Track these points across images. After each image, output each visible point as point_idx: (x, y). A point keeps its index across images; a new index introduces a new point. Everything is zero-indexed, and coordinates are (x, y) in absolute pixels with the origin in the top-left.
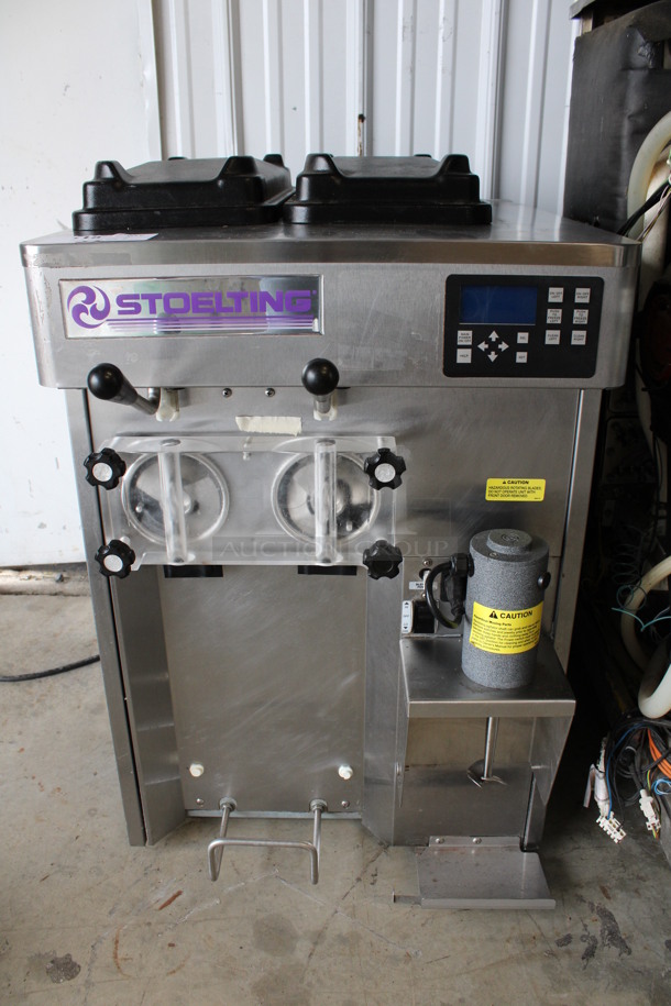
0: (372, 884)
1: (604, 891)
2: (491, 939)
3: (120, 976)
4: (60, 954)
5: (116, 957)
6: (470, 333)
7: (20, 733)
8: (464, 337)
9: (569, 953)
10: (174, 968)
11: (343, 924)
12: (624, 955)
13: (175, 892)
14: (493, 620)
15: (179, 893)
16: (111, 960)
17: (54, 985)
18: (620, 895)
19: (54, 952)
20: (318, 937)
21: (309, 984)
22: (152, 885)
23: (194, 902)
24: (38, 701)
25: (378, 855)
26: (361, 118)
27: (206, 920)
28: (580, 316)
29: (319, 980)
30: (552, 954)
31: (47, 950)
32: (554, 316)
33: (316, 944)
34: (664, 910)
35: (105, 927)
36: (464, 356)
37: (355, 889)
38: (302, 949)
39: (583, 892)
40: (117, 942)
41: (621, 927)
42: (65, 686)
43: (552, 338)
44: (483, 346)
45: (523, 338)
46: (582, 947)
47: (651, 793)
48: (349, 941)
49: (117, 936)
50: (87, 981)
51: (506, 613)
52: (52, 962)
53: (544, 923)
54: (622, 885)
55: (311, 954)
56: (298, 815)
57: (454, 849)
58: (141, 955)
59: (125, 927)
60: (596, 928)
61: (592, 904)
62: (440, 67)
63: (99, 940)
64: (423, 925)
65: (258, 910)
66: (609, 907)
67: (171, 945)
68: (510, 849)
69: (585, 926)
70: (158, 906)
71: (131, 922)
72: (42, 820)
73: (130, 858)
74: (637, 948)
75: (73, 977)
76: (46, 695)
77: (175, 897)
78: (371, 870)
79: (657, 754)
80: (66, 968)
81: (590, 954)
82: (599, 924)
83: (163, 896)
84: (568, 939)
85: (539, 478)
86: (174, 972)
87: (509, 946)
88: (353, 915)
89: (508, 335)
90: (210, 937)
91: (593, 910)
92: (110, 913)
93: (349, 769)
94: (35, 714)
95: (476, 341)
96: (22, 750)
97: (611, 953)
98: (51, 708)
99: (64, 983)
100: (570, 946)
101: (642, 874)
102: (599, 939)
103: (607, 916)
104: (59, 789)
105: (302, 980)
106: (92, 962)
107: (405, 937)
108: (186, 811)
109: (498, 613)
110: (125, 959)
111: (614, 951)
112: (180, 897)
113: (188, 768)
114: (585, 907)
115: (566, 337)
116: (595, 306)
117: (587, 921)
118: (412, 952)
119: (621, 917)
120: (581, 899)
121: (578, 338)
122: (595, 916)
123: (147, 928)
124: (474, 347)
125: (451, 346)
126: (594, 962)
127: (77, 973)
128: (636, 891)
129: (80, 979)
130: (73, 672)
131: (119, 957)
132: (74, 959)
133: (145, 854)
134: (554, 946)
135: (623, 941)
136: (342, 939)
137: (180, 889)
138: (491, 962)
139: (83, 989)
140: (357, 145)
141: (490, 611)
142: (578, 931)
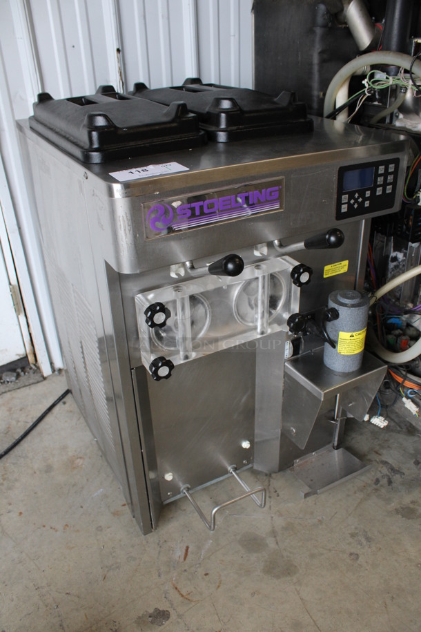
0: (278, 496)
1: (377, 453)
2: (348, 496)
3: (193, 604)
4: (151, 611)
5: (182, 596)
6: (347, 196)
7: (10, 504)
8: (345, 198)
9: (382, 486)
10: (218, 584)
11: (280, 522)
12: (403, 476)
13: (185, 548)
14: (352, 338)
15: (187, 548)
16: (181, 599)
17: (162, 627)
18: (384, 452)
19: (146, 611)
20: (274, 533)
21: (288, 557)
22: (169, 550)
23: (199, 548)
24: (4, 479)
25: (269, 481)
26: (118, 50)
27: (213, 553)
28: (390, 178)
29: (290, 553)
30: (376, 490)
31: (142, 613)
32: (380, 180)
33: (275, 537)
34: (404, 450)
35: (162, 584)
36: (344, 209)
37: (272, 503)
38: (271, 542)
39: (369, 457)
40: (176, 588)
41: (393, 465)
42: (14, 464)
43: (379, 191)
44: (352, 202)
45: (368, 194)
46: (385, 481)
47: (408, 398)
48: (288, 527)
49: (174, 585)
50: (178, 615)
51: (358, 333)
52: (150, 617)
53: (363, 478)
54: (382, 447)
55: (277, 543)
56: (221, 478)
57: (307, 462)
58: (195, 588)
59: (174, 579)
60: (385, 470)
61: (376, 460)
63: (166, 593)
64: (315, 504)
65: (235, 535)
66: (384, 458)
67: (206, 574)
68: (330, 451)
69: (380, 471)
70: (182, 559)
71: (175, 574)
72: (73, 548)
73: (144, 542)
74: (405, 471)
75: (168, 618)
76: (6, 474)
77: (187, 550)
78: (272, 490)
79: (400, 380)
80: (160, 616)
81: (390, 482)
82: (384, 468)
83: (179, 553)
84: (377, 481)
85: (346, 260)
86: (219, 586)
87: (357, 495)
88: (281, 515)
89: (362, 194)
90: (223, 561)
91: (378, 463)
92: (159, 576)
93: (248, 442)
94: (9, 488)
95: (349, 200)
96: (21, 513)
97: (397, 478)
98: (16, 480)
99: (166, 623)
100: (381, 483)
101: (386, 439)
102: (389, 474)
103: (385, 463)
104: (67, 525)
105: (283, 557)
106: (172, 605)
107: (312, 513)
109: (354, 334)
110: (189, 594)
111: (398, 476)
112: (190, 550)
113: (163, 478)
114: (374, 463)
115: (384, 190)
116: (395, 173)
117: (379, 469)
118: (319, 518)
119: (390, 461)
120: (370, 461)
121: (389, 189)
122: (381, 465)
123: (186, 573)
124: (348, 203)
125: (339, 204)
126: (394, 485)
127: (169, 615)
128: (389, 447)
129: (173, 616)
130: (11, 452)
131: (184, 594)
132: (161, 609)
133: (153, 537)
134: (374, 486)
135: (398, 471)
136: (285, 529)
137: (186, 545)
138: (355, 505)
139: (179, 620)
141: (350, 334)
142: (379, 475)
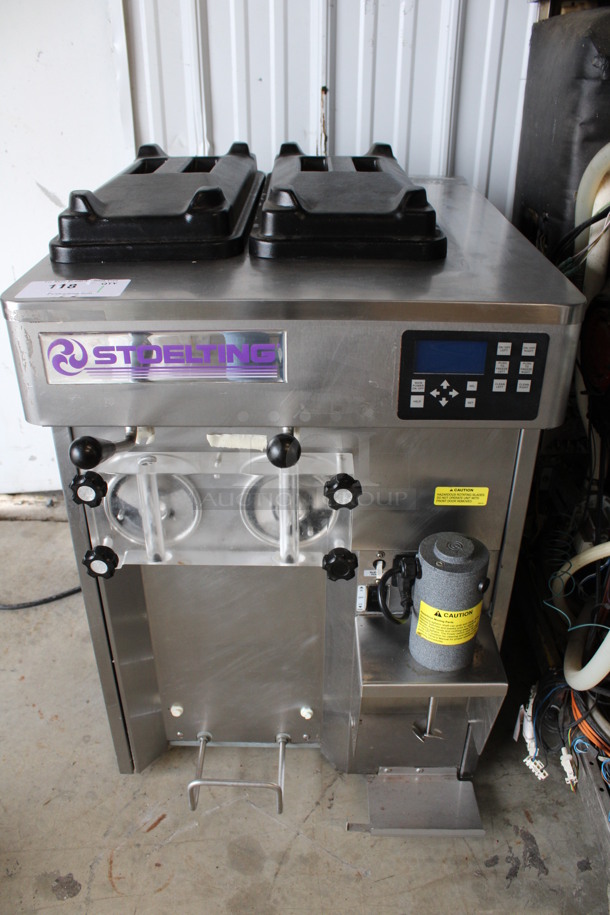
0: (329, 808)
1: (527, 815)
2: (430, 860)
3: (115, 894)
4: (64, 874)
5: (111, 876)
6: (423, 381)
7: (20, 662)
8: (418, 385)
9: (495, 873)
10: (161, 886)
11: (303, 846)
12: (542, 875)
13: (160, 815)
14: (437, 617)
15: (164, 816)
16: (107, 879)
17: (59, 902)
18: (541, 819)
19: (58, 872)
20: (283, 858)
21: (275, 901)
22: (140, 809)
23: (176, 824)
24: (35, 629)
25: (335, 780)
26: (325, 90)
27: (187, 841)
28: (526, 368)
29: (283, 898)
30: (481, 874)
31: (53, 870)
32: (502, 367)
33: (281, 863)
34: (578, 834)
35: (100, 848)
36: (417, 402)
37: (314, 813)
38: (269, 867)
39: (510, 816)
40: (111, 862)
41: (541, 849)
42: (58, 615)
43: (500, 386)
44: (435, 393)
45: (472, 386)
46: (506, 867)
47: (571, 751)
48: (311, 861)
49: (111, 857)
50: (86, 899)
51: (450, 613)
52: (57, 881)
53: (475, 845)
54: (544, 810)
55: (277, 874)
56: (265, 745)
57: (400, 777)
58: (132, 874)
59: (118, 848)
60: (519, 850)
61: (516, 828)
62: (400, 40)
63: (96, 860)
64: (372, 846)
65: (231, 832)
66: (532, 830)
67: (158, 865)
68: (449, 777)
69: (510, 848)
70: (146, 828)
71: (123, 844)
72: (43, 747)
73: (121, 783)
74: (553, 869)
75: (75, 895)
76: (42, 623)
77: (160, 820)
78: (328, 795)
79: (578, 715)
80: (68, 887)
81: (513, 874)
82: (522, 846)
83: (149, 818)
84: (494, 861)
85: (484, 486)
86: (161, 890)
87: (445, 866)
88: (312, 837)
89: (459, 383)
90: (190, 858)
91: (517, 833)
92: (105, 835)
93: (310, 710)
94: (33, 643)
95: (429, 388)
96: (23, 678)
97: (530, 873)
98: (47, 636)
99: (68, 900)
100: (497, 867)
101: (561, 800)
102: (521, 860)
103: (529, 838)
104: (56, 716)
105: (269, 899)
106: (91, 880)
107: (357, 857)
108: (168, 742)
109: (442, 612)
110: (119, 878)
111: (534, 871)
112: (165, 819)
113: (169, 709)
114: (511, 830)
115: (512, 385)
116: (540, 360)
117: (512, 844)
118: (362, 871)
119: (540, 840)
120: (508, 823)
121: (523, 386)
122: (519, 839)
123: (136, 849)
124: (427, 394)
125: (405, 393)
126: (516, 881)
127: (78, 891)
128: (555, 816)
129: (81, 896)
130: (65, 599)
131: (114, 876)
132: (75, 878)
133: (134, 780)
134: (483, 867)
135: (541, 863)
136: (303, 860)
137: (164, 812)
138: (429, 881)
139: (84, 906)
140: (320, 116)
141: (436, 610)
142: (504, 853)
